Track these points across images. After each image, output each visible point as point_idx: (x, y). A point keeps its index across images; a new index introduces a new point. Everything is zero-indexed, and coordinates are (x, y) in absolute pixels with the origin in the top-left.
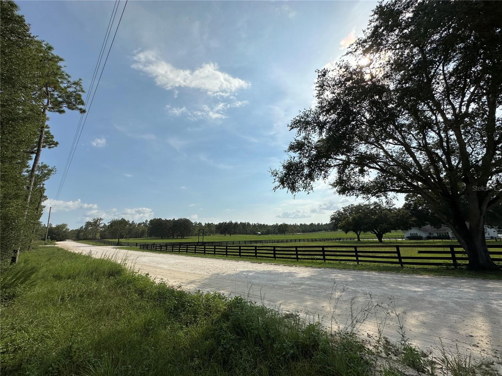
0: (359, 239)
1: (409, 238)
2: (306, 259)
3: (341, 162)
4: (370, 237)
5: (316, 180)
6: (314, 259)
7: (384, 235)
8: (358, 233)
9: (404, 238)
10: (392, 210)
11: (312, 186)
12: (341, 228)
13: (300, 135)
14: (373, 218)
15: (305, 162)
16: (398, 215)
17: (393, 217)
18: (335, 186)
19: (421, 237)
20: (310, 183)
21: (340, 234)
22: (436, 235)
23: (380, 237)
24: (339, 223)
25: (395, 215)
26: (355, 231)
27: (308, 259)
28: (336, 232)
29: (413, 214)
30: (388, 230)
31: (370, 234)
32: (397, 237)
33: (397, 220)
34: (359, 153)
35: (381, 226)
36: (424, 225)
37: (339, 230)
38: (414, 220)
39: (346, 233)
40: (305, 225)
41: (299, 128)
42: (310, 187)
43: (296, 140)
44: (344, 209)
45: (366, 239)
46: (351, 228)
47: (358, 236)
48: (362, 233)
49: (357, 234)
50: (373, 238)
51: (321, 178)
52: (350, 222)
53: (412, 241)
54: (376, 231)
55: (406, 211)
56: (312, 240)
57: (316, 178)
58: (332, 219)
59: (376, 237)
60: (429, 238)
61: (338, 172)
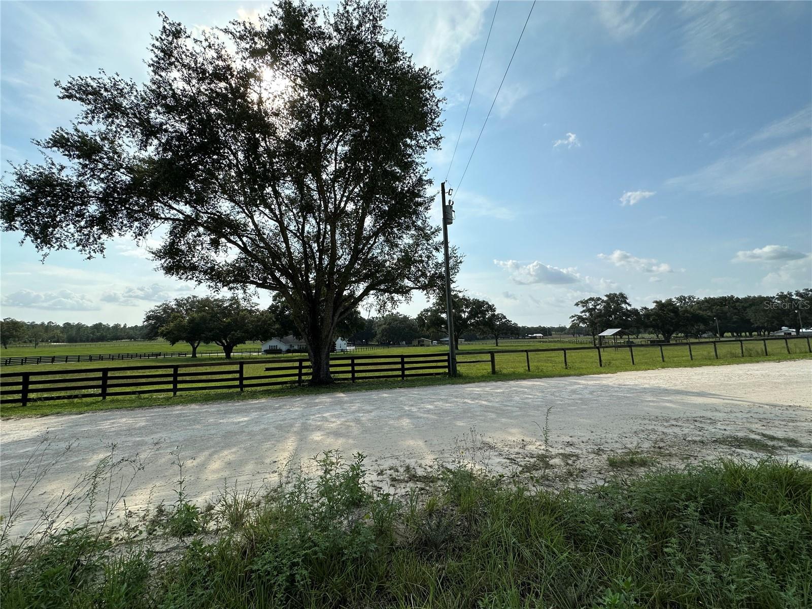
0: (194, 353)
1: (267, 352)
2: (52, 398)
3: (181, 217)
4: (213, 350)
5: (116, 234)
6: (76, 397)
7: (235, 348)
8: (196, 345)
9: (261, 352)
10: (253, 312)
11: (102, 244)
12: (163, 335)
13: (90, 123)
14: (224, 322)
15: (93, 188)
16: (259, 320)
17: (253, 321)
18: (160, 257)
19: (281, 350)
20: (99, 238)
21: (161, 345)
22: (296, 347)
23: (228, 350)
24: (163, 326)
25: (256, 319)
26: (191, 340)
27: (59, 398)
28: (153, 343)
29: (277, 319)
30: (242, 341)
31: (215, 346)
32: (253, 350)
33: (257, 326)
34: (218, 212)
35: (234, 334)
36: (287, 334)
37: (160, 339)
38: (277, 328)
39: (173, 343)
40: (79, 327)
41: (90, 107)
42: (96, 246)
43: (76, 130)
44: (177, 301)
45: (206, 353)
46: (184, 335)
47: (194, 349)
48: (202, 344)
49: (192, 345)
50: (218, 352)
51: (129, 235)
52: (184, 326)
53: (269, 356)
54: (224, 341)
55: (270, 315)
56: (91, 359)
57: (117, 231)
58: (149, 318)
59: (224, 351)
60: (288, 351)
61: (171, 233)
